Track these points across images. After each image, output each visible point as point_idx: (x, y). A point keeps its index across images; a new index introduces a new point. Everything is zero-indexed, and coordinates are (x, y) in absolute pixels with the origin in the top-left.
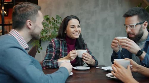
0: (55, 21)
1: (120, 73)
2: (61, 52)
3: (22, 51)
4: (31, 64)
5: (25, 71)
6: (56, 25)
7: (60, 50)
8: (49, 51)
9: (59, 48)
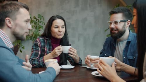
0: (36, 20)
1: (106, 71)
2: (46, 51)
3: (8, 50)
4: (18, 64)
5: (12, 70)
6: (38, 24)
7: (45, 49)
8: (34, 49)
9: (45, 48)
